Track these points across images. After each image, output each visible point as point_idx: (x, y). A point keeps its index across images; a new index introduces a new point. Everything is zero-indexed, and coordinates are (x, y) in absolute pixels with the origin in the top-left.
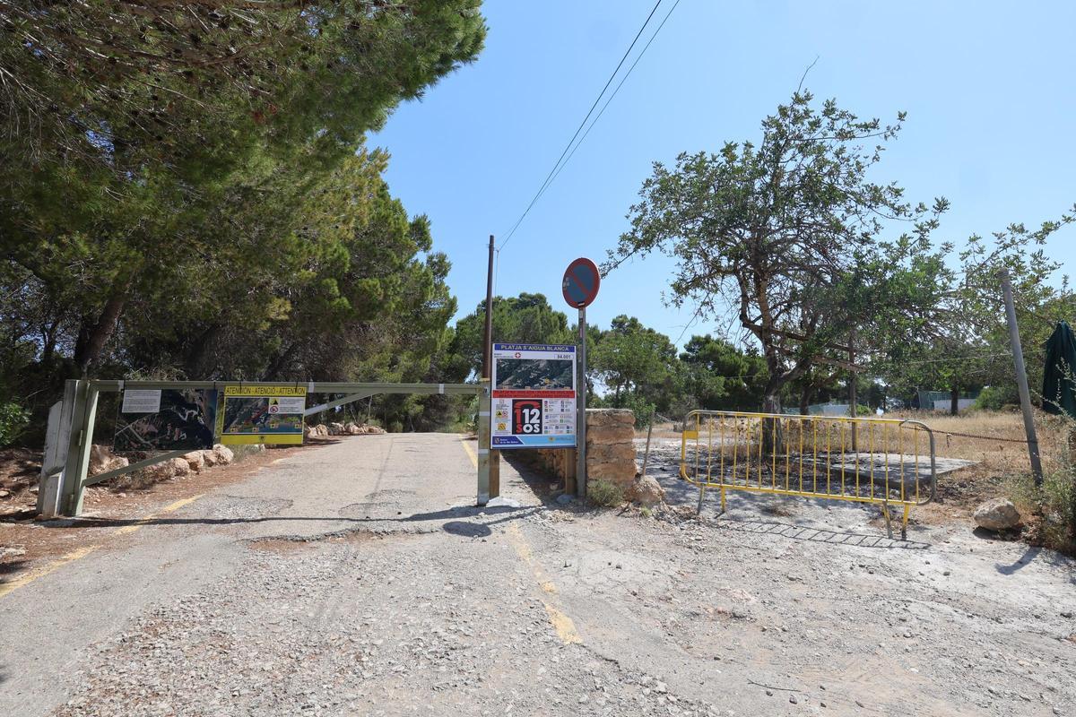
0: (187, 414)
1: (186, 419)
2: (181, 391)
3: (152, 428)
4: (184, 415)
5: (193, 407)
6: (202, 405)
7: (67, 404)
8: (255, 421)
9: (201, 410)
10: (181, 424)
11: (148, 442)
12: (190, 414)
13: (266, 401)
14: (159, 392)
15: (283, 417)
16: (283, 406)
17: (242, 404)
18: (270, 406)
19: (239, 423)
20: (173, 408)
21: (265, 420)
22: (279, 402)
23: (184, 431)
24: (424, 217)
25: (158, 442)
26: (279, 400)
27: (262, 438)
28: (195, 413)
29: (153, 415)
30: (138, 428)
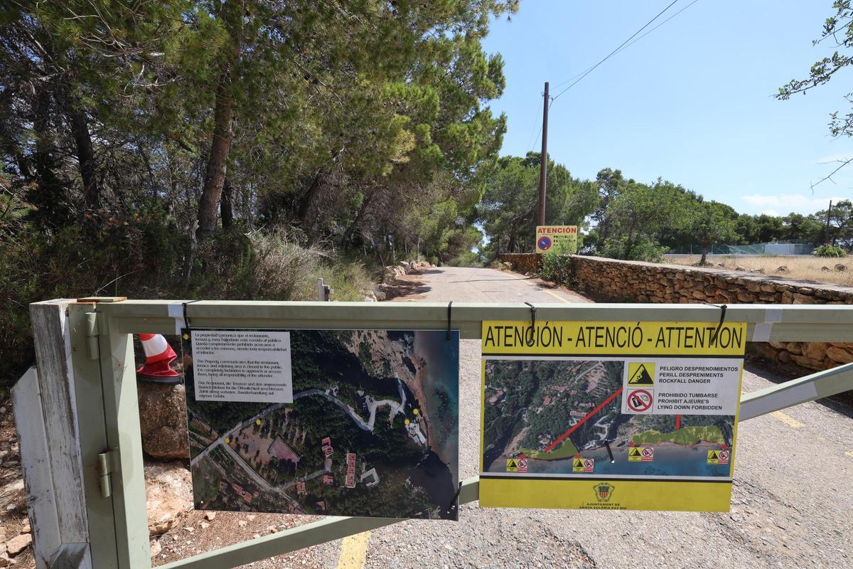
0: (373, 410)
1: (370, 426)
2: (347, 336)
3: (281, 450)
4: (366, 415)
5: (388, 388)
6: (415, 383)
7: (51, 379)
8: (580, 437)
9: (412, 402)
10: (361, 441)
11: (277, 489)
12: (383, 413)
13: (615, 371)
14: (286, 337)
15: (668, 425)
16: (666, 388)
17: (536, 383)
18: (627, 389)
19: (532, 442)
20: (330, 391)
21: (613, 433)
22: (655, 376)
23: (372, 461)
24: (499, 57)
25: (302, 489)
26: (654, 368)
27: (604, 490)
28: (397, 408)
29: (277, 411)
30: (246, 447)
